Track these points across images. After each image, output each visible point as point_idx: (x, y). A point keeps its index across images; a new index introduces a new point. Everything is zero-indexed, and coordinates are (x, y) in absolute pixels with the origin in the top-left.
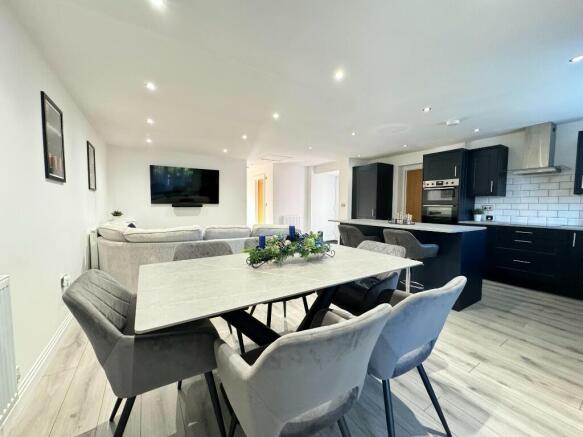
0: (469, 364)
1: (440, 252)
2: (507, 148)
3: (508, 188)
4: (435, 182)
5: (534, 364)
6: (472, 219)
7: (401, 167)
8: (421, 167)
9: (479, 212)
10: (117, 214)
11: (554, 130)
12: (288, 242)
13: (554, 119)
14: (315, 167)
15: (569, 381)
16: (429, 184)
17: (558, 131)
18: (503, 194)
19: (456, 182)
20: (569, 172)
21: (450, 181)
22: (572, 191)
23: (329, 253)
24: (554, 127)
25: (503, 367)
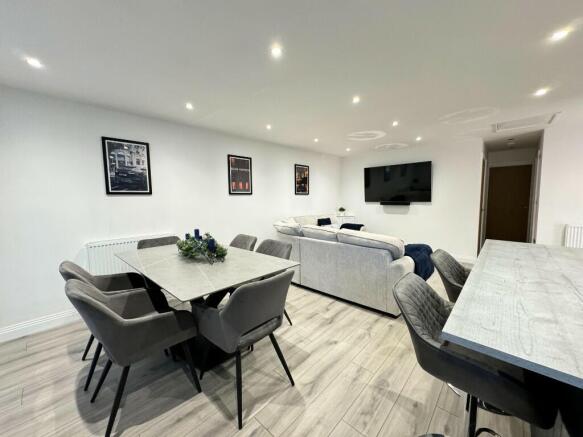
10: (342, 210)
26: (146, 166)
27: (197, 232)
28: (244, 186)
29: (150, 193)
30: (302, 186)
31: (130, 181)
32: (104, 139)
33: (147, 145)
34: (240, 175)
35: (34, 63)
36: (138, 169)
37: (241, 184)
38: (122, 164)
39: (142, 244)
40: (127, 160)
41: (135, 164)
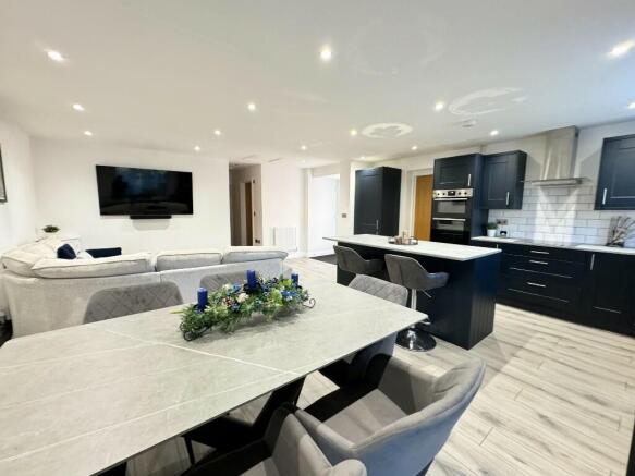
0: (479, 431)
1: (449, 281)
2: (526, 154)
3: (525, 200)
4: (446, 191)
5: (552, 424)
6: (485, 234)
7: (410, 172)
8: (432, 173)
9: (494, 226)
10: (51, 229)
11: (577, 135)
12: (242, 297)
13: (578, 122)
14: (313, 170)
15: (592, 449)
16: (440, 194)
17: (580, 136)
18: (519, 207)
19: (470, 193)
20: (591, 184)
21: (463, 191)
22: (592, 206)
23: (307, 303)
24: (576, 132)
25: (518, 433)
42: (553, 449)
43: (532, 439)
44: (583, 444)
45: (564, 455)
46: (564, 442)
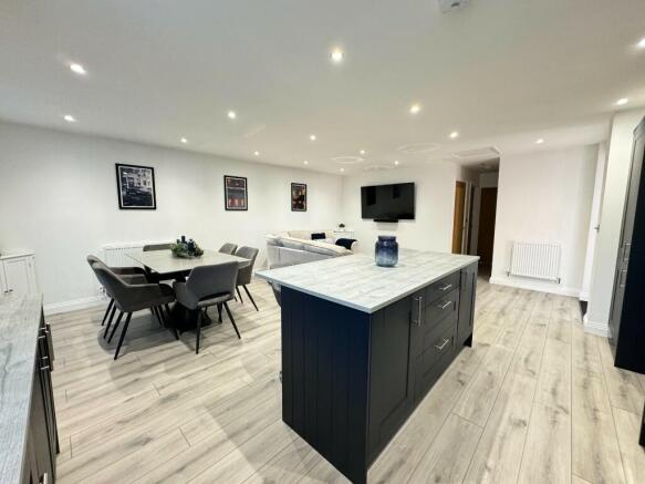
25: (147, 410)
26: (151, 186)
27: (183, 238)
28: (240, 203)
29: (155, 208)
30: (299, 202)
31: (138, 198)
32: (117, 165)
33: (152, 169)
34: (235, 193)
35: (69, 118)
36: (145, 189)
37: (236, 202)
38: (132, 185)
39: (147, 248)
40: (136, 181)
41: (142, 185)
42: (119, 426)
43: (137, 416)
44: (103, 455)
45: (110, 430)
46: (116, 440)
